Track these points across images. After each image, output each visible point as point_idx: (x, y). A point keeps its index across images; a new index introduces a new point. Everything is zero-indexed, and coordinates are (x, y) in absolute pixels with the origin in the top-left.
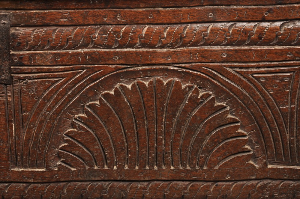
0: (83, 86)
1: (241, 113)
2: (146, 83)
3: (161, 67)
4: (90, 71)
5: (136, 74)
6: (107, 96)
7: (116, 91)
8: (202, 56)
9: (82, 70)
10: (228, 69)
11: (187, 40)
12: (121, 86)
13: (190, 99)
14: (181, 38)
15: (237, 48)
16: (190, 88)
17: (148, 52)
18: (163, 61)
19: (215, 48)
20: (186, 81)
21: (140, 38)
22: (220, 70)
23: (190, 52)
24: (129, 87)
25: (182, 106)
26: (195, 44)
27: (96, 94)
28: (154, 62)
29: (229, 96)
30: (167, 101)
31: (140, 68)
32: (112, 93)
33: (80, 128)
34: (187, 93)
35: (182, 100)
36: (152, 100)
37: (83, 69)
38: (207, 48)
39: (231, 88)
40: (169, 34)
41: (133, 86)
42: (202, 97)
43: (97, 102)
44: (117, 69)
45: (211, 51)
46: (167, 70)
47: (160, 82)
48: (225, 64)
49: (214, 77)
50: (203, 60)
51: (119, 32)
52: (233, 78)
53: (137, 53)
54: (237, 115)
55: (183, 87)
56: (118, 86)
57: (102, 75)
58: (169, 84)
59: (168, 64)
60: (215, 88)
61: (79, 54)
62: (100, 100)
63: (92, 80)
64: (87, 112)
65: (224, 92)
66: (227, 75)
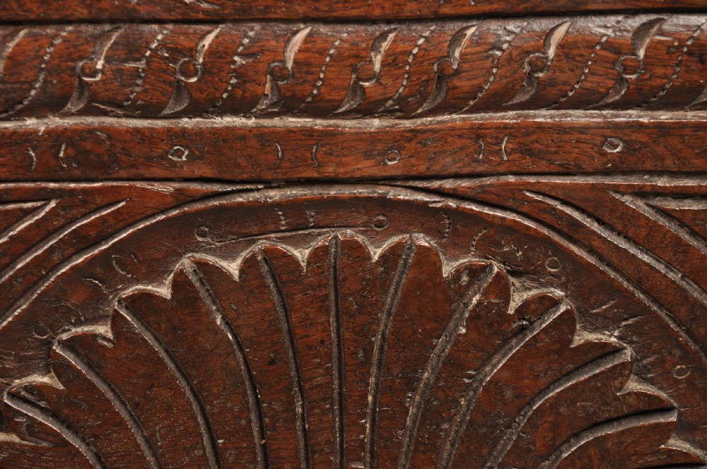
0: (45, 265)
1: (680, 371)
2: (301, 254)
3: (362, 191)
4: (74, 204)
5: (261, 216)
6: (141, 304)
7: (180, 284)
8: (527, 151)
9: (43, 200)
10: (627, 200)
11: (463, 84)
12: (201, 265)
13: (475, 317)
14: (441, 77)
15: (664, 116)
16: (475, 272)
17: (308, 133)
18: (366, 167)
19: (578, 117)
20: (457, 245)
21: (278, 74)
22: (595, 205)
23: (478, 133)
24: (233, 267)
25: (442, 346)
26: (496, 102)
27: (99, 298)
28: (330, 170)
29: (629, 306)
30: (384, 323)
31: (275, 195)
32: (165, 291)
33: (33, 429)
34: (462, 292)
35: (443, 321)
36: (323, 319)
37: (46, 196)
38: (543, 116)
39: (641, 276)
40: (392, 61)
41: (249, 265)
42: (521, 311)
43: (103, 329)
44: (182, 198)
45: (560, 129)
46: (384, 204)
47: (360, 253)
48: (618, 180)
49: (573, 231)
50: (527, 162)
51: (191, 52)
52: (649, 238)
53: (264, 137)
54: (664, 380)
55: (447, 269)
56: (185, 263)
57: (124, 219)
58: (390, 258)
59: (389, 180)
60: (575, 275)
61: (28, 138)
62: (116, 320)
63: (83, 241)
64: (60, 369)
65: (612, 290)
66: (625, 223)
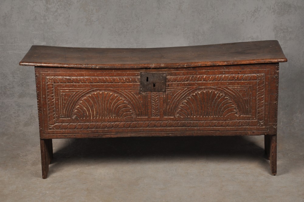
0: (186, 93)
1: (233, 100)
2: (205, 92)
3: (209, 87)
4: (188, 88)
5: (202, 89)
6: (193, 95)
7: (196, 94)
8: (221, 84)
10: (229, 87)
11: (217, 79)
12: (197, 92)
13: (218, 96)
14: (215, 79)
15: (231, 81)
16: (218, 93)
17: (205, 83)
18: (210, 85)
19: (225, 81)
20: (216, 91)
21: (203, 79)
22: (227, 88)
23: (218, 83)
24: (200, 93)
25: (215, 98)
26: (219, 80)
27: (190, 95)
28: (207, 85)
29: (229, 95)
30: (211, 97)
32: (194, 94)
33: (185, 105)
34: (217, 94)
35: (215, 97)
36: (206, 96)
37: (186, 87)
38: (223, 81)
39: (230, 93)
40: (212, 78)
41: (201, 92)
42: (221, 95)
43: (190, 97)
44: (196, 88)
46: (211, 88)
47: (209, 91)
49: (225, 90)
51: (197, 77)
52: (230, 90)
53: (202, 83)
54: (232, 101)
55: (216, 93)
56: (196, 92)
57: (192, 89)
58: (211, 92)
60: (225, 93)
61: (185, 83)
62: (191, 97)
63: (189, 91)
64: (187, 100)
65: (228, 94)
66: (229, 89)
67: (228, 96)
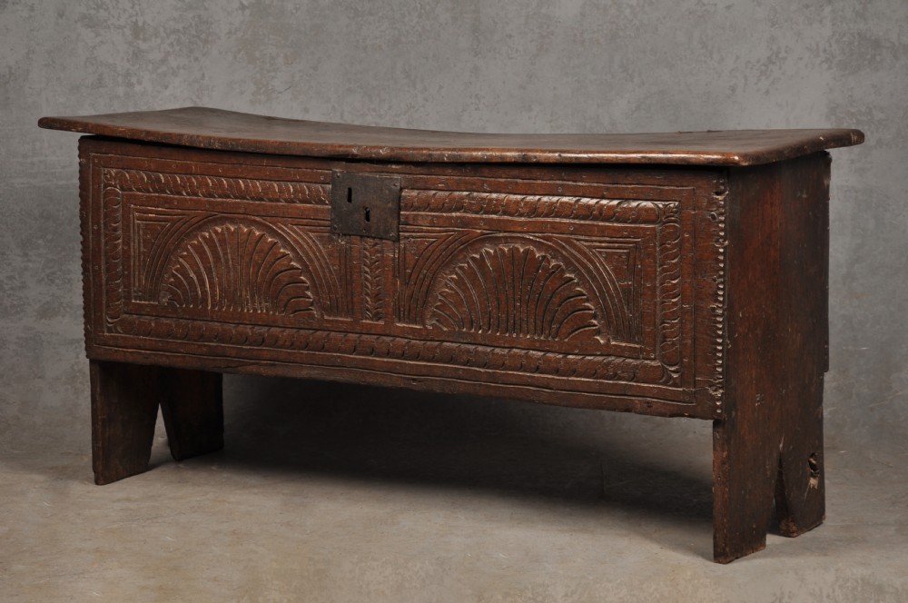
0: (454, 249)
1: (587, 286)
2: (506, 250)
3: (519, 235)
4: (460, 233)
5: (498, 240)
6: (474, 259)
7: (481, 255)
8: (553, 228)
10: (575, 241)
11: (540, 210)
12: (486, 251)
13: (543, 269)
14: (535, 209)
15: (582, 222)
16: (543, 257)
17: (508, 220)
18: (519, 229)
19: (564, 221)
20: (539, 250)
21: (502, 206)
22: (568, 241)
23: (543, 222)
24: (492, 252)
25: (536, 276)
26: (547, 215)
27: (465, 257)
28: (512, 229)
29: (576, 268)
31: (501, 235)
32: (478, 257)
33: (451, 288)
34: (540, 262)
35: (536, 269)
37: (454, 231)
38: (558, 220)
39: (578, 261)
40: (526, 204)
41: (495, 251)
42: (553, 267)
43: (466, 265)
44: (482, 234)
45: (560, 223)
46: (523, 238)
47: (518, 250)
48: (573, 236)
49: (564, 248)
50: (553, 231)
51: (485, 200)
52: (579, 251)
53: (499, 220)
54: (584, 288)
55: (537, 256)
56: (483, 250)
57: (470, 238)
58: (525, 252)
59: (525, 232)
60: (565, 259)
61: (452, 217)
62: (469, 263)
63: (462, 242)
64: (457, 274)
65: (572, 263)
66: (574, 246)
67: (570, 272)
